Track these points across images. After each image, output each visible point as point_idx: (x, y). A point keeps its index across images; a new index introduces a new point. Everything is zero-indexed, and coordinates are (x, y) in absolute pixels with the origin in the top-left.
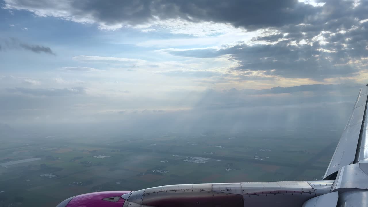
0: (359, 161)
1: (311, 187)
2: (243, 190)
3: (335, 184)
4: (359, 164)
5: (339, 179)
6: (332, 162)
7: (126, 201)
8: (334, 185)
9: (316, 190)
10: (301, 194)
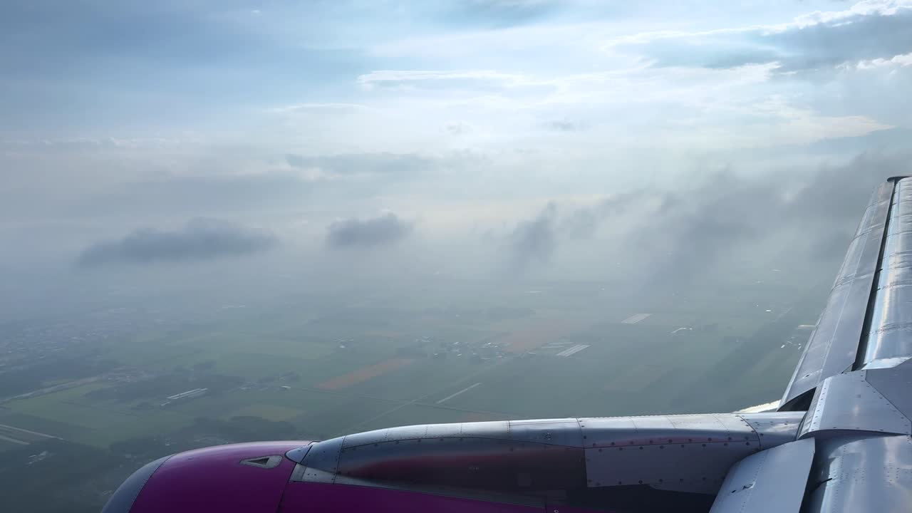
0: (866, 364)
1: (749, 429)
2: (585, 437)
3: (807, 421)
4: (867, 370)
5: (817, 409)
6: (801, 367)
7: (298, 466)
8: (805, 423)
9: (762, 435)
10: (725, 445)
